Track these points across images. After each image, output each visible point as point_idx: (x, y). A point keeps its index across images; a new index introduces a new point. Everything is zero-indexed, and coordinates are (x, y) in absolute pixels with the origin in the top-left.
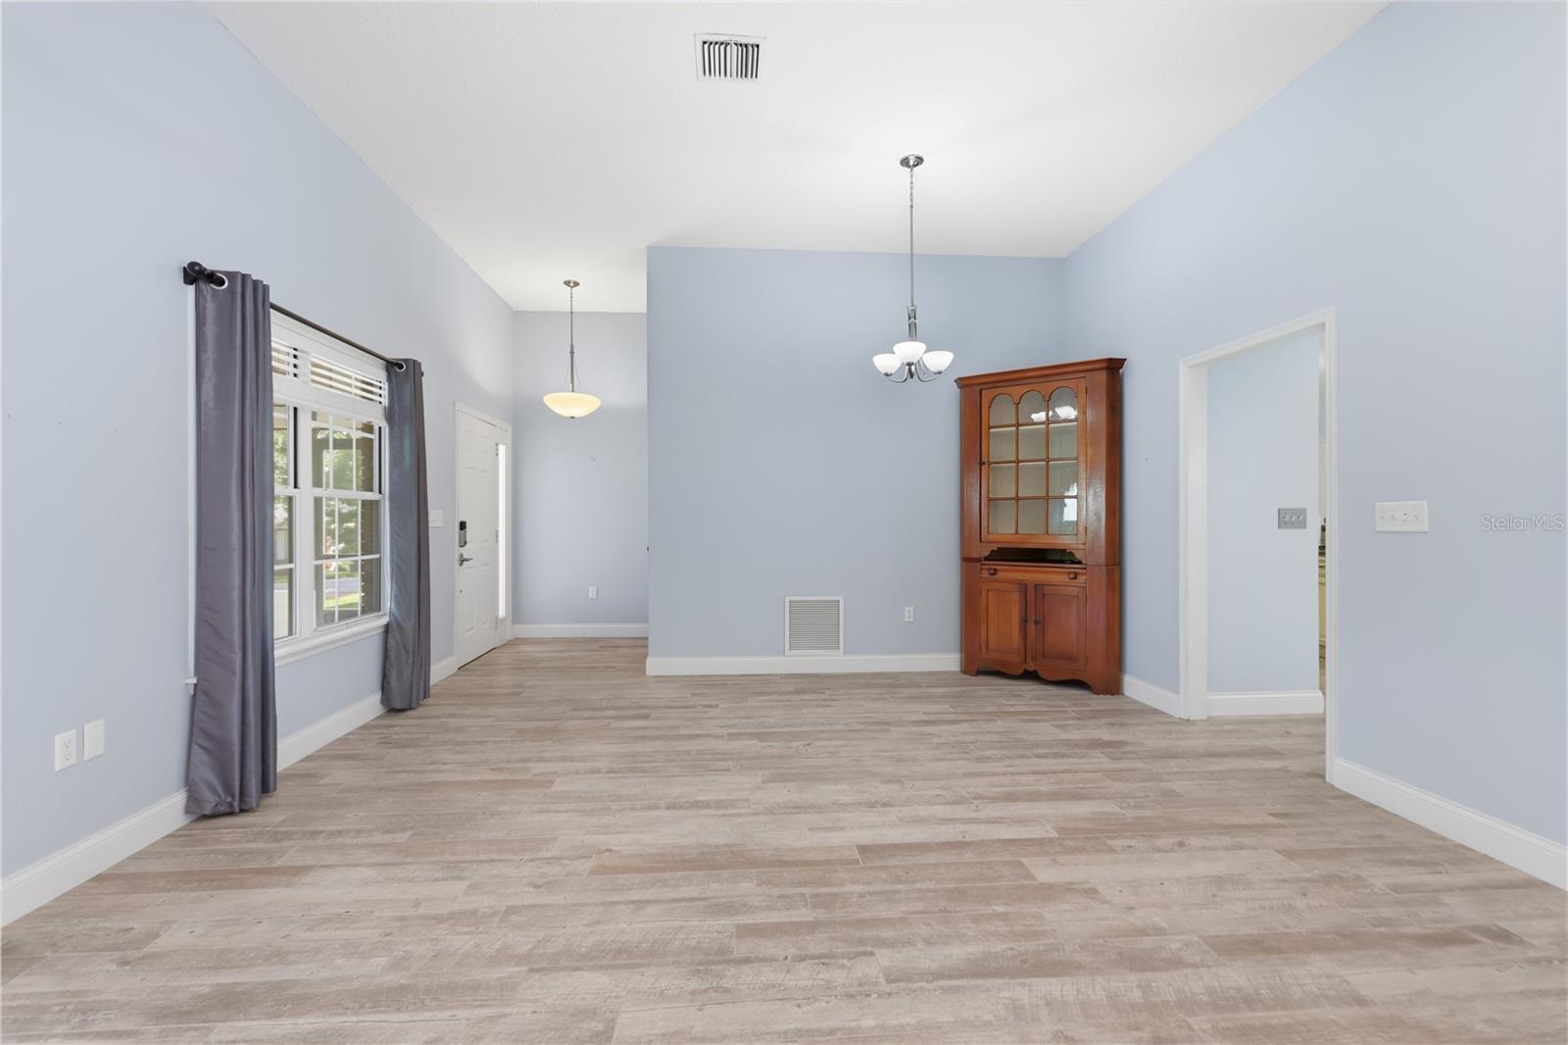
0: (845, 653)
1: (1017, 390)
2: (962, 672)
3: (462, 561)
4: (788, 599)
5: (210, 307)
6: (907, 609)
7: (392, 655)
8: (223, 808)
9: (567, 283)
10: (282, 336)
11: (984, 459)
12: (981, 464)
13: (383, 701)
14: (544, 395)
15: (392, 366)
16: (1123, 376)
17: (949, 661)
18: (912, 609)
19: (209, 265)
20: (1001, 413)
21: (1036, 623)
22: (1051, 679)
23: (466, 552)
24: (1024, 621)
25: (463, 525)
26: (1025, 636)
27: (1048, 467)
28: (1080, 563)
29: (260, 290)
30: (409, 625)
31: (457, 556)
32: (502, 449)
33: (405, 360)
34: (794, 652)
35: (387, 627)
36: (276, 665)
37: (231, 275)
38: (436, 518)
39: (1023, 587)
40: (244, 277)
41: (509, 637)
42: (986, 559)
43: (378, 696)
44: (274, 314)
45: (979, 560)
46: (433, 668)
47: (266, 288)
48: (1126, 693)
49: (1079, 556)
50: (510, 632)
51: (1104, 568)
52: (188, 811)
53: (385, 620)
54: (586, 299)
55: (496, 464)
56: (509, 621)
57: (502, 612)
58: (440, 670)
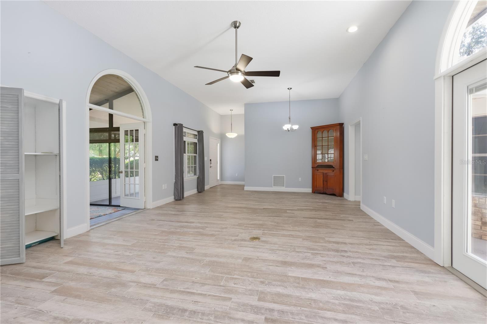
0: (286, 187)
1: (322, 130)
2: (312, 193)
3: (211, 167)
4: (273, 175)
5: (176, 129)
6: (300, 178)
7: (199, 182)
8: (178, 199)
9: (230, 110)
10: (185, 130)
11: (316, 145)
12: (315, 146)
13: (197, 190)
14: (226, 133)
15: (198, 132)
16: (344, 127)
17: (310, 190)
18: (301, 178)
19: (176, 123)
20: (319, 135)
21: (326, 181)
22: (329, 193)
23: (211, 165)
24: (323, 181)
25: (211, 160)
26: (324, 184)
27: (328, 147)
28: (334, 168)
29: (182, 125)
30: (201, 177)
31: (210, 166)
32: (218, 144)
33: (201, 131)
34: (274, 187)
35: (198, 177)
36: (184, 181)
37: (179, 124)
38: (206, 159)
39: (323, 173)
40: (180, 124)
41: (220, 184)
42: (316, 167)
43: (196, 189)
44: (183, 128)
45: (315, 168)
46: (205, 187)
47: (183, 125)
48: (344, 197)
49: (334, 166)
50: (220, 183)
51: (339, 169)
52: (174, 199)
53: (198, 176)
54: (233, 113)
55: (217, 148)
56: (220, 181)
57: (218, 179)
58: (207, 187)
